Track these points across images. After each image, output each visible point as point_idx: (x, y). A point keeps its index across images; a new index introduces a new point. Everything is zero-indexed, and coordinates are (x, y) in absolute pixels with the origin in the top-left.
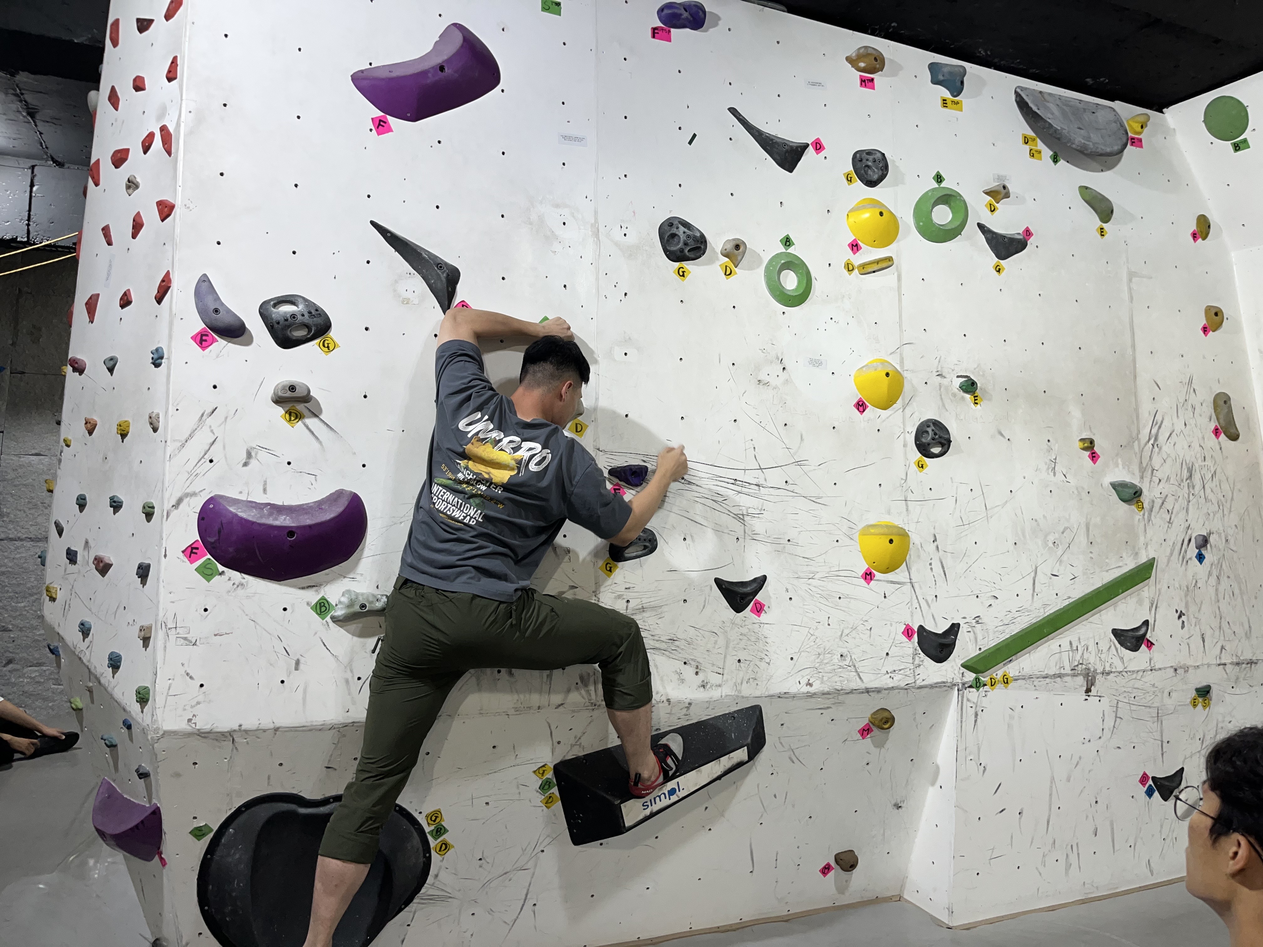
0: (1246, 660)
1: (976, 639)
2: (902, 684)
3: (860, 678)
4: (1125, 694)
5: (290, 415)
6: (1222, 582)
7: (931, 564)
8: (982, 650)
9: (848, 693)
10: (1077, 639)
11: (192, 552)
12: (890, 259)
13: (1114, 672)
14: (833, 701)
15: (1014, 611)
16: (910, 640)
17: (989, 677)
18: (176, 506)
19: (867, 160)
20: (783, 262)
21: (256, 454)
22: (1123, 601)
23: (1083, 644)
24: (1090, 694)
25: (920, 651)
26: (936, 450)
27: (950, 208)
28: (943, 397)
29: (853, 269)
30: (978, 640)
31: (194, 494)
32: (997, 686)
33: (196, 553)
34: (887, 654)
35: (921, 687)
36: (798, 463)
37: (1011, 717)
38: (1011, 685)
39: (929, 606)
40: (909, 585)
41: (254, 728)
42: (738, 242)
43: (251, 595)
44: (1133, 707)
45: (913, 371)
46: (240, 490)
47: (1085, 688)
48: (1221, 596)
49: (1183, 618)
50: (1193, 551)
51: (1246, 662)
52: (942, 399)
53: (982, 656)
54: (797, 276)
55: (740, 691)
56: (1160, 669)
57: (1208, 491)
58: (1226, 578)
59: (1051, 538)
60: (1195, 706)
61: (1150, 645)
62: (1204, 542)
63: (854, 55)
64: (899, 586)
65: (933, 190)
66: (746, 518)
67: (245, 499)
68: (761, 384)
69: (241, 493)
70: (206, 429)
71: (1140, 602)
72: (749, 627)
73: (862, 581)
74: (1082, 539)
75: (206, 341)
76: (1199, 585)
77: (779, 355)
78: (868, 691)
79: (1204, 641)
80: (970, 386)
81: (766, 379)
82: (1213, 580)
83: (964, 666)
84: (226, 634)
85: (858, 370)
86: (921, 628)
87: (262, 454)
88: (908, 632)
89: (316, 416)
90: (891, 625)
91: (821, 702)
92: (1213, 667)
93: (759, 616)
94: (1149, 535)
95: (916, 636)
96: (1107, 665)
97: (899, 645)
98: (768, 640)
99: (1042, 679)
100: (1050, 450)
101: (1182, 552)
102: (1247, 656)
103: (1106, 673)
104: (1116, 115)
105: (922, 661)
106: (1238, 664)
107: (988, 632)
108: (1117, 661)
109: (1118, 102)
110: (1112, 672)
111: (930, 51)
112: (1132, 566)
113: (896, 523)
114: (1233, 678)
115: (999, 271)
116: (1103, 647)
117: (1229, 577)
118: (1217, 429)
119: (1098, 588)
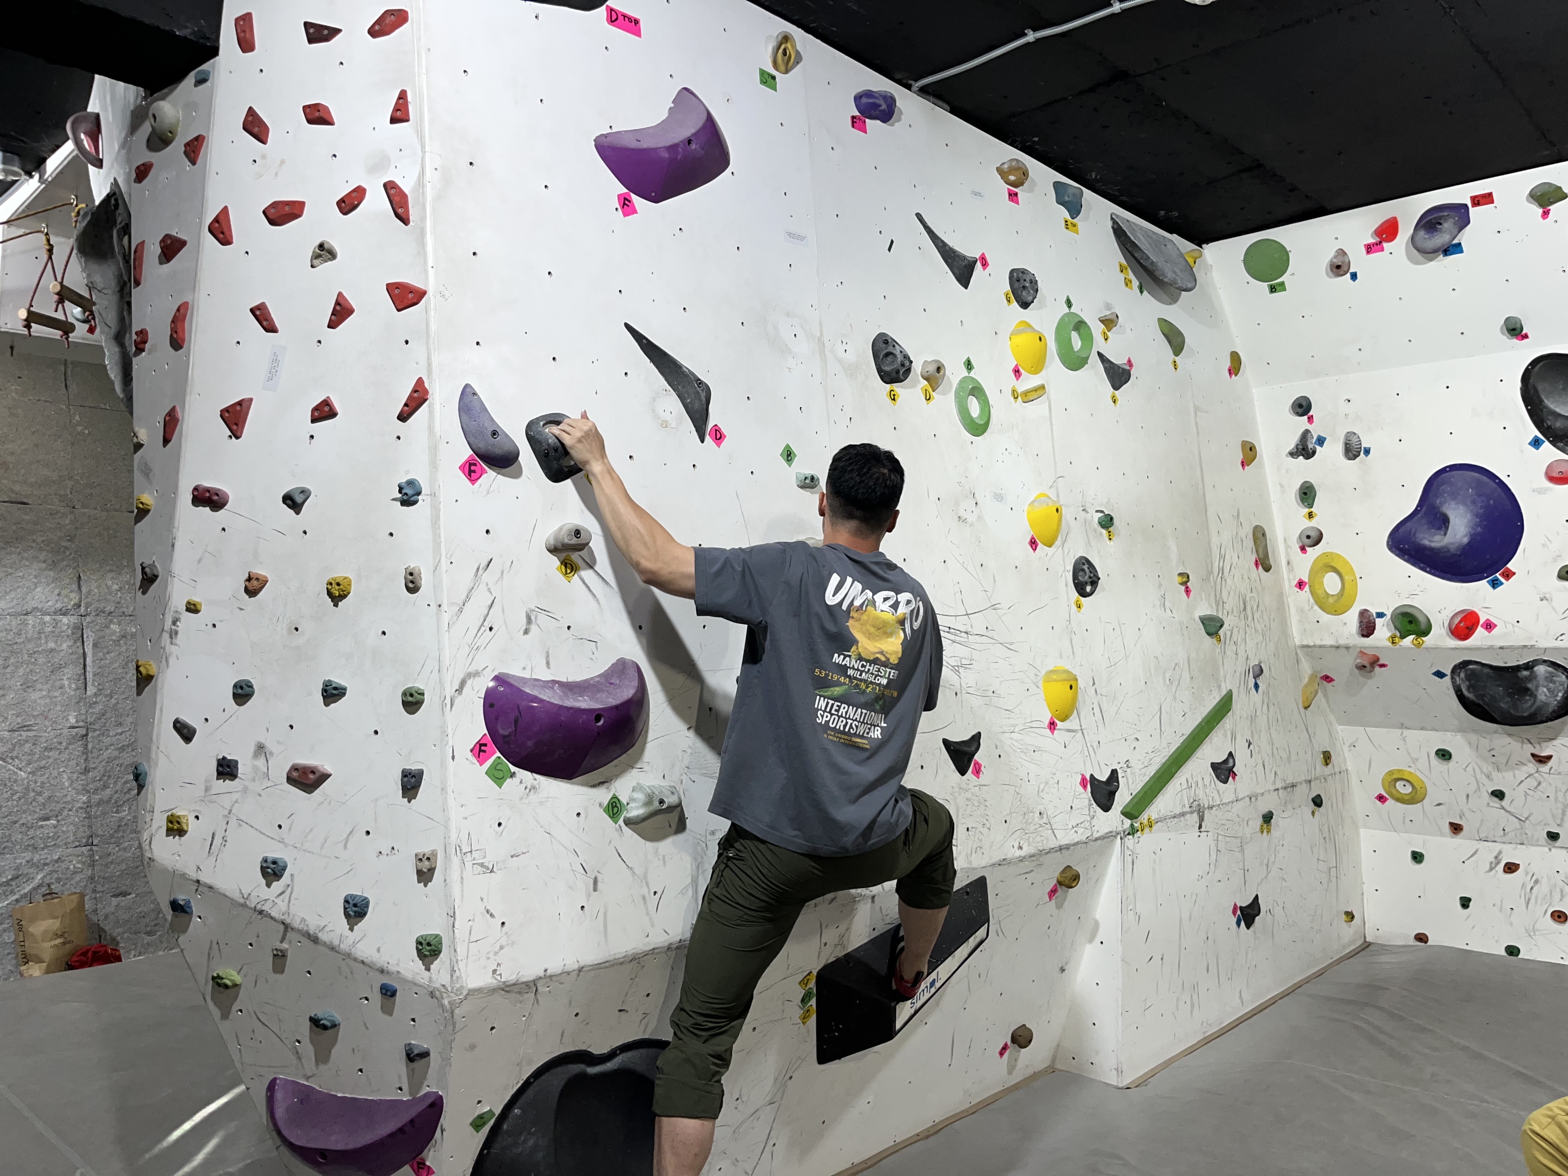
0: (1289, 784)
1: (1128, 784)
2: (1084, 838)
3: (1055, 836)
4: (1223, 827)
5: (566, 567)
6: (1270, 710)
7: (1093, 709)
8: (1133, 795)
9: (1047, 853)
10: (1191, 776)
11: (480, 751)
12: (1043, 387)
14: (1034, 864)
15: (1150, 752)
16: (1085, 790)
17: (1139, 823)
18: (460, 690)
19: (1025, 280)
20: (970, 387)
21: (536, 618)
23: (1195, 780)
24: (1201, 830)
25: (1093, 802)
26: (1088, 589)
27: (1080, 334)
28: (1088, 533)
29: (1018, 397)
30: (1131, 785)
31: (477, 674)
32: (1147, 830)
33: (485, 751)
34: (1072, 807)
35: (1096, 839)
36: (994, 607)
37: (1155, 862)
38: (1154, 827)
39: (1096, 754)
40: (1080, 733)
41: (559, 971)
42: (940, 365)
43: (544, 800)
44: (1228, 839)
45: (1067, 506)
46: (523, 666)
47: (1198, 825)
48: (1271, 723)
49: (1251, 747)
50: (1252, 682)
51: (1288, 786)
52: (1087, 535)
53: (1135, 800)
54: (979, 402)
55: (970, 863)
56: (1242, 799)
57: (1256, 621)
58: (1273, 706)
59: (1168, 676)
60: (1262, 832)
61: (1236, 775)
62: (1259, 672)
63: (1006, 166)
64: (1074, 734)
65: (1066, 315)
66: (961, 670)
67: (528, 676)
68: (961, 520)
69: (524, 668)
70: (483, 587)
71: (1225, 735)
72: (973, 790)
73: (1048, 730)
74: (1186, 676)
75: (474, 471)
76: (1257, 714)
77: (972, 489)
78: (1061, 849)
79: (1265, 769)
80: (1107, 522)
81: (964, 515)
82: (1265, 708)
83: (1122, 813)
84: (523, 853)
85: (1030, 504)
86: (1092, 775)
87: (542, 619)
88: (1083, 783)
89: (591, 567)
90: (1071, 776)
91: (1027, 865)
92: (1271, 792)
93: (978, 777)
94: (1225, 668)
95: (1089, 786)
96: (1210, 799)
97: (1079, 796)
98: (987, 804)
99: (1172, 819)
100: (1160, 585)
101: (1246, 683)
102: (1290, 780)
103: (1211, 808)
104: (1178, 249)
105: (1095, 812)
106: (1285, 788)
107: (1135, 776)
108: (1215, 794)
109: (1175, 235)
110: (1214, 806)
111: (1053, 169)
112: (1218, 699)
113: (1067, 668)
114: (1284, 802)
115: (1114, 402)
116: (1207, 782)
117: (1274, 704)
118: (1257, 561)
119: (1200, 724)
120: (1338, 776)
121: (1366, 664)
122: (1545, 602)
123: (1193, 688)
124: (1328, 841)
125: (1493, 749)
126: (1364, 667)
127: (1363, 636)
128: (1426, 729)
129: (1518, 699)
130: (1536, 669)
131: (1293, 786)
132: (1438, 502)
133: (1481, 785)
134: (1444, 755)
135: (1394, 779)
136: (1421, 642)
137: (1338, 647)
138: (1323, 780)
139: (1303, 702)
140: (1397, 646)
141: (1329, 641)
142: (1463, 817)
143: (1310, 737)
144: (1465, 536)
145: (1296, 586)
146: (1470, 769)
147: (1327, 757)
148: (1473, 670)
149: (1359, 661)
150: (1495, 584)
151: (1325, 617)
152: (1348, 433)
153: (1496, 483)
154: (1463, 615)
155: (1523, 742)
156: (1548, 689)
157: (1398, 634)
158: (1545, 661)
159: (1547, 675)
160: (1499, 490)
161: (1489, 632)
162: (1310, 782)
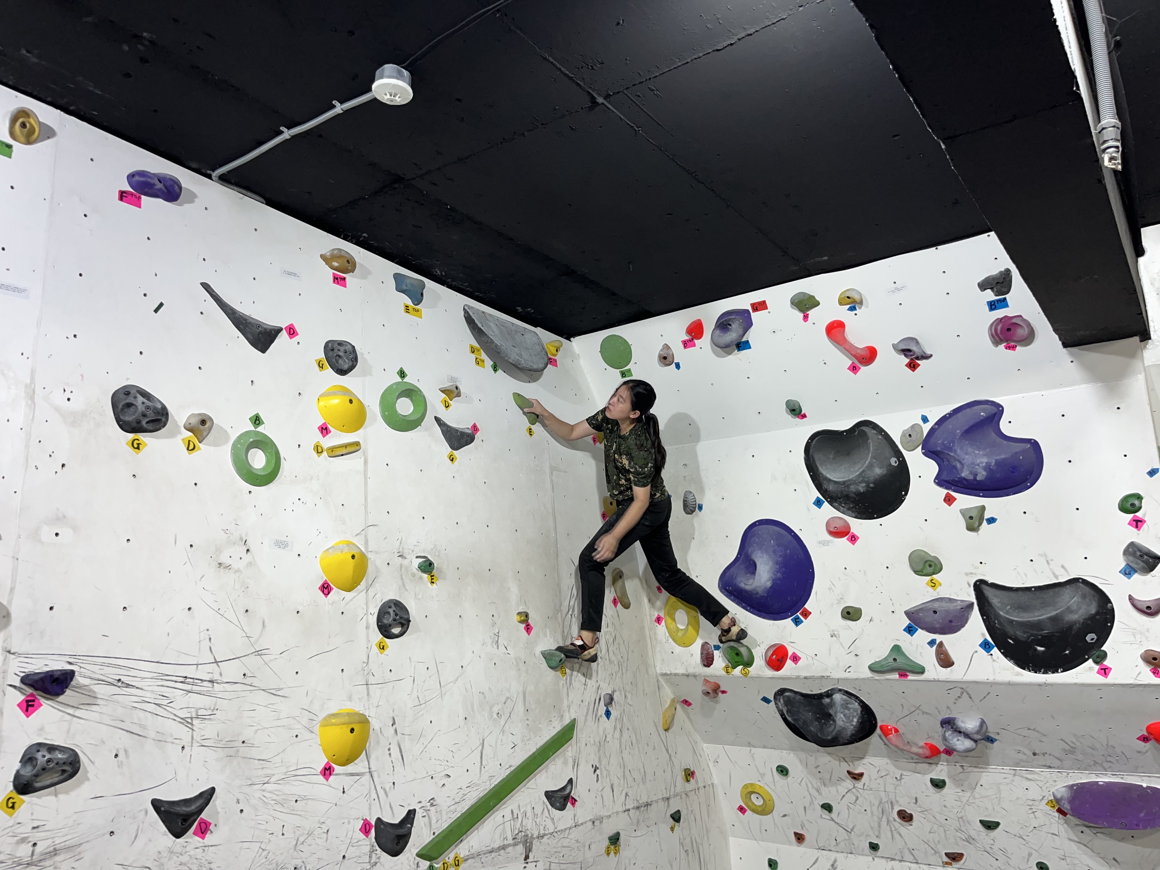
0: (644, 803)
1: (430, 823)
4: (556, 854)
6: (624, 735)
7: (389, 749)
8: (436, 834)
10: (517, 807)
12: (357, 444)
13: (547, 834)
15: (464, 787)
16: (367, 837)
17: (442, 863)
19: (339, 350)
20: (251, 440)
22: (553, 763)
23: (522, 810)
24: (528, 861)
25: (377, 848)
26: (396, 630)
27: (412, 401)
28: (404, 577)
29: (322, 452)
30: (433, 824)
34: (344, 857)
36: (258, 653)
38: (462, 865)
39: (387, 796)
40: (368, 776)
42: (204, 418)
44: (563, 866)
45: (376, 553)
47: (524, 856)
48: (623, 747)
49: (598, 772)
50: (602, 709)
51: (643, 805)
52: (402, 579)
53: (437, 840)
54: (265, 455)
56: (582, 824)
58: (626, 731)
59: (495, 709)
60: (608, 854)
61: (574, 801)
62: (610, 700)
63: (328, 254)
64: (358, 777)
65: (397, 384)
66: (195, 721)
68: (222, 567)
71: (565, 763)
72: (190, 853)
73: (321, 777)
74: (520, 708)
76: (608, 739)
77: (243, 536)
79: (613, 792)
80: (427, 567)
81: (226, 561)
82: (617, 734)
83: (419, 855)
85: (325, 551)
86: (379, 820)
88: (366, 828)
90: (349, 823)
92: (620, 813)
93: (203, 838)
94: (570, 699)
95: (373, 831)
96: (542, 828)
97: (356, 844)
98: (213, 866)
99: (489, 854)
100: (494, 624)
101: (595, 711)
102: (644, 799)
103: (541, 837)
104: (539, 338)
105: (379, 858)
106: (638, 808)
107: (441, 814)
108: (549, 823)
109: (539, 328)
110: (545, 835)
111: (395, 263)
112: (558, 728)
113: (357, 710)
114: (635, 821)
115: (452, 460)
116: (538, 810)
117: (628, 729)
118: (615, 599)
119: (534, 753)
120: (702, 791)
121: (710, 691)
122: (834, 638)
123: (528, 720)
124: (690, 854)
125: (818, 766)
126: (709, 693)
127: (705, 666)
128: (768, 748)
129: (825, 723)
130: (834, 696)
131: (647, 805)
132: (750, 551)
133: (814, 799)
134: (783, 771)
135: (749, 792)
136: (747, 672)
137: (688, 676)
138: (684, 796)
139: (663, 725)
140: (730, 676)
141: (681, 671)
142: (804, 828)
143: (670, 757)
144: (768, 581)
145: (655, 621)
146: (803, 783)
147: (689, 774)
148: (788, 697)
149: (704, 688)
150: (797, 622)
151: (678, 649)
152: (686, 492)
153: (791, 535)
154: (775, 648)
155: (840, 761)
156: (844, 715)
157: (731, 666)
158: (840, 690)
159: (843, 702)
160: (794, 542)
161: (796, 664)
162: (668, 799)
